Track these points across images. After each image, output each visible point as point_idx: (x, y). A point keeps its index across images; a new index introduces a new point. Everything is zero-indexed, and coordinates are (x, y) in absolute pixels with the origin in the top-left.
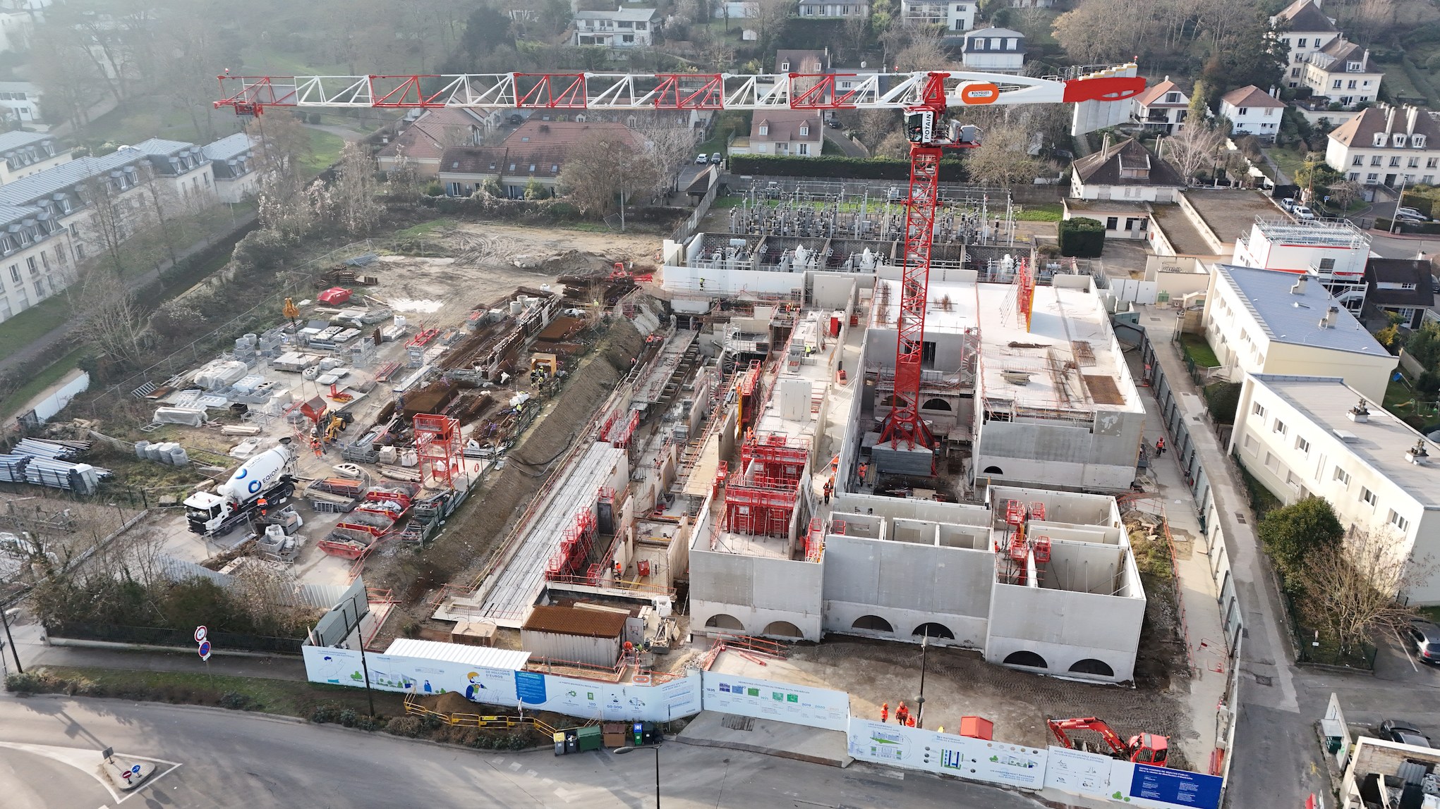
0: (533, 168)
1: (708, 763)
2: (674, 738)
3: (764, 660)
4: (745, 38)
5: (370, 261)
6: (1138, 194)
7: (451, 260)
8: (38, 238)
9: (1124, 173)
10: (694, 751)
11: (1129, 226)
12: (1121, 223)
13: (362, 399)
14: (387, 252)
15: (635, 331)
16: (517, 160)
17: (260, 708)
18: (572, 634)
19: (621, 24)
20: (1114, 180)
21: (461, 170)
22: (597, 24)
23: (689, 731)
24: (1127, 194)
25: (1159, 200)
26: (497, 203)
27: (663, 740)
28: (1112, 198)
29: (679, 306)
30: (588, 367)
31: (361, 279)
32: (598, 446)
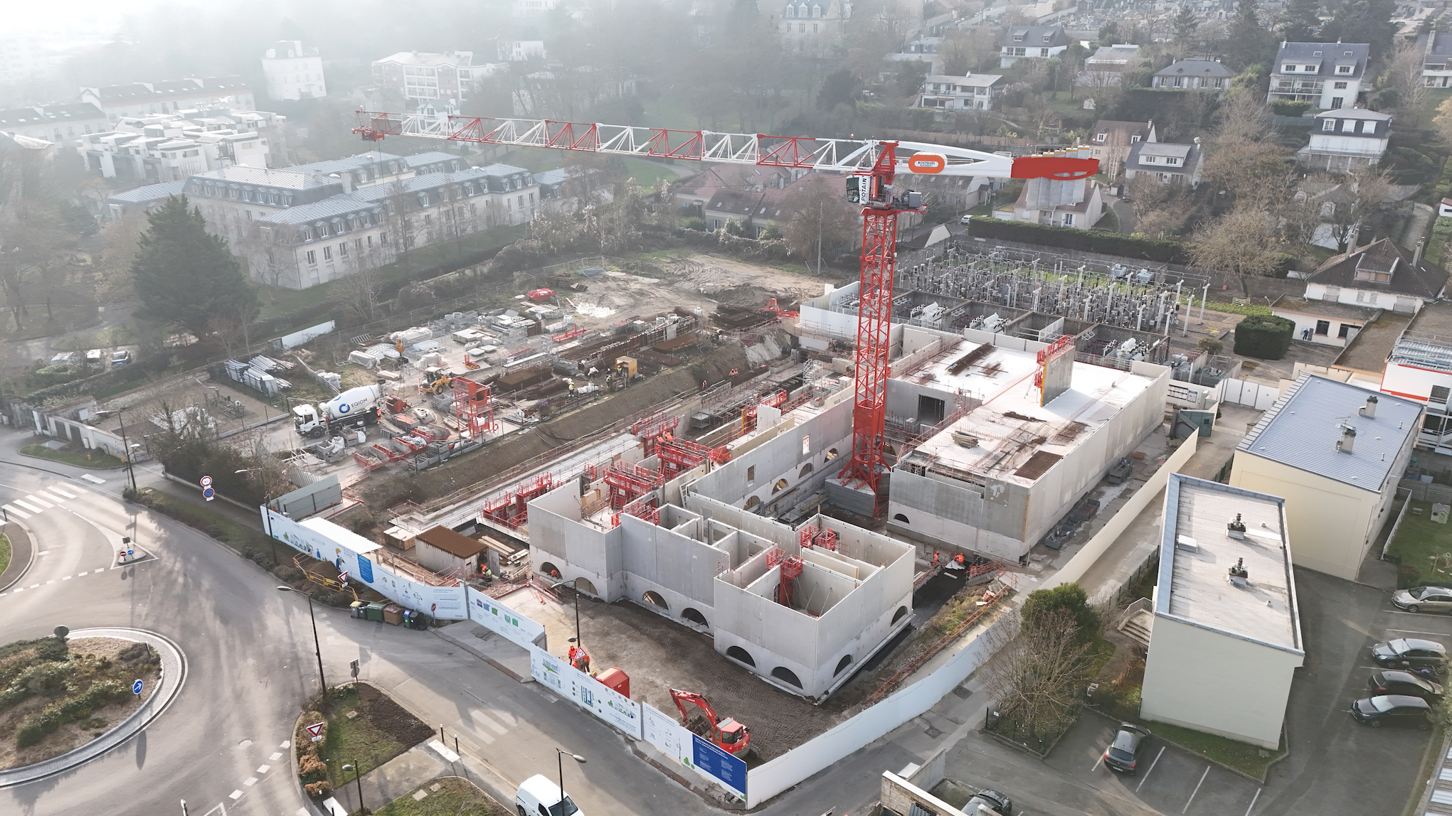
0: (778, 213)
1: (437, 651)
2: (433, 630)
3: (546, 600)
4: (1085, 107)
5: (598, 273)
6: (1373, 300)
7: (656, 281)
8: (368, 225)
9: (1361, 276)
10: (438, 642)
11: (1343, 332)
12: (1334, 328)
13: (486, 369)
14: (616, 268)
15: (744, 356)
16: (769, 205)
17: (226, 541)
18: (442, 549)
19: (964, 89)
20: (1347, 282)
21: (722, 210)
22: (943, 88)
23: (445, 630)
24: (1360, 298)
25: (1400, 310)
26: (729, 239)
27: (425, 629)
28: (1340, 300)
29: (805, 342)
30: (669, 376)
31: (574, 286)
32: (628, 436)
